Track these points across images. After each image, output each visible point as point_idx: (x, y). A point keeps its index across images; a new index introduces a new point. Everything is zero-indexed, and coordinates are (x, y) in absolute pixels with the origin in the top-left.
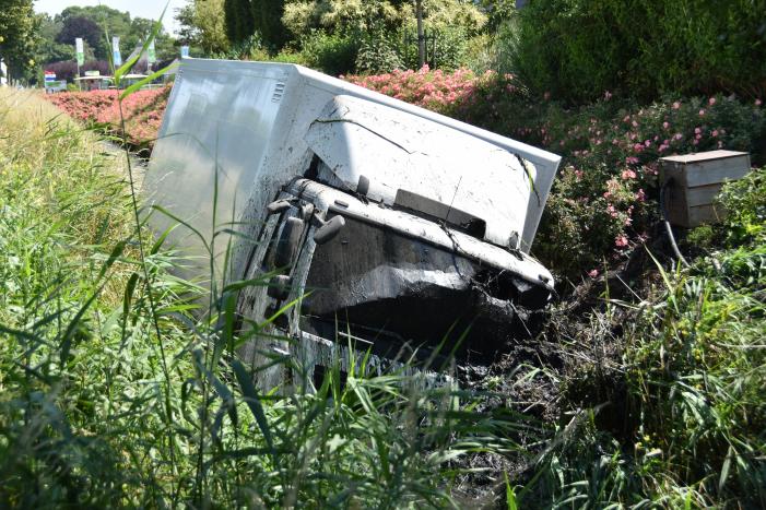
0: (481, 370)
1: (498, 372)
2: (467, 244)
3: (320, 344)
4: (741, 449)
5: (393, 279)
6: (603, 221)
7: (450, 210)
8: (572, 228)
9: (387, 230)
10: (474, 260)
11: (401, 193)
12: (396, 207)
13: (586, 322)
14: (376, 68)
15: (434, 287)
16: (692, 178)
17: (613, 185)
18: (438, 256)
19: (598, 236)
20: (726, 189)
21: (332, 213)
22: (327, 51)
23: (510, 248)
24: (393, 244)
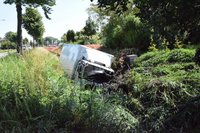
0: (106, 83)
1: (108, 84)
2: (103, 67)
3: (85, 81)
4: (142, 94)
5: (94, 72)
6: (119, 64)
7: (101, 63)
8: (115, 65)
9: (93, 66)
10: (104, 70)
11: (95, 61)
12: (94, 63)
13: (118, 76)
14: (87, 44)
15: (99, 73)
16: (131, 58)
17: (120, 59)
18: (100, 69)
19: (119, 66)
20: (135, 60)
21: (86, 64)
22: (80, 42)
23: (109, 68)
24: (94, 68)
